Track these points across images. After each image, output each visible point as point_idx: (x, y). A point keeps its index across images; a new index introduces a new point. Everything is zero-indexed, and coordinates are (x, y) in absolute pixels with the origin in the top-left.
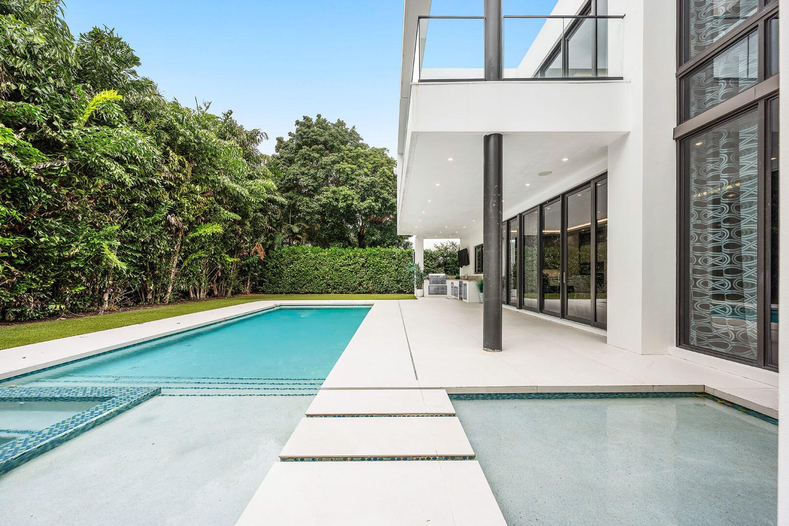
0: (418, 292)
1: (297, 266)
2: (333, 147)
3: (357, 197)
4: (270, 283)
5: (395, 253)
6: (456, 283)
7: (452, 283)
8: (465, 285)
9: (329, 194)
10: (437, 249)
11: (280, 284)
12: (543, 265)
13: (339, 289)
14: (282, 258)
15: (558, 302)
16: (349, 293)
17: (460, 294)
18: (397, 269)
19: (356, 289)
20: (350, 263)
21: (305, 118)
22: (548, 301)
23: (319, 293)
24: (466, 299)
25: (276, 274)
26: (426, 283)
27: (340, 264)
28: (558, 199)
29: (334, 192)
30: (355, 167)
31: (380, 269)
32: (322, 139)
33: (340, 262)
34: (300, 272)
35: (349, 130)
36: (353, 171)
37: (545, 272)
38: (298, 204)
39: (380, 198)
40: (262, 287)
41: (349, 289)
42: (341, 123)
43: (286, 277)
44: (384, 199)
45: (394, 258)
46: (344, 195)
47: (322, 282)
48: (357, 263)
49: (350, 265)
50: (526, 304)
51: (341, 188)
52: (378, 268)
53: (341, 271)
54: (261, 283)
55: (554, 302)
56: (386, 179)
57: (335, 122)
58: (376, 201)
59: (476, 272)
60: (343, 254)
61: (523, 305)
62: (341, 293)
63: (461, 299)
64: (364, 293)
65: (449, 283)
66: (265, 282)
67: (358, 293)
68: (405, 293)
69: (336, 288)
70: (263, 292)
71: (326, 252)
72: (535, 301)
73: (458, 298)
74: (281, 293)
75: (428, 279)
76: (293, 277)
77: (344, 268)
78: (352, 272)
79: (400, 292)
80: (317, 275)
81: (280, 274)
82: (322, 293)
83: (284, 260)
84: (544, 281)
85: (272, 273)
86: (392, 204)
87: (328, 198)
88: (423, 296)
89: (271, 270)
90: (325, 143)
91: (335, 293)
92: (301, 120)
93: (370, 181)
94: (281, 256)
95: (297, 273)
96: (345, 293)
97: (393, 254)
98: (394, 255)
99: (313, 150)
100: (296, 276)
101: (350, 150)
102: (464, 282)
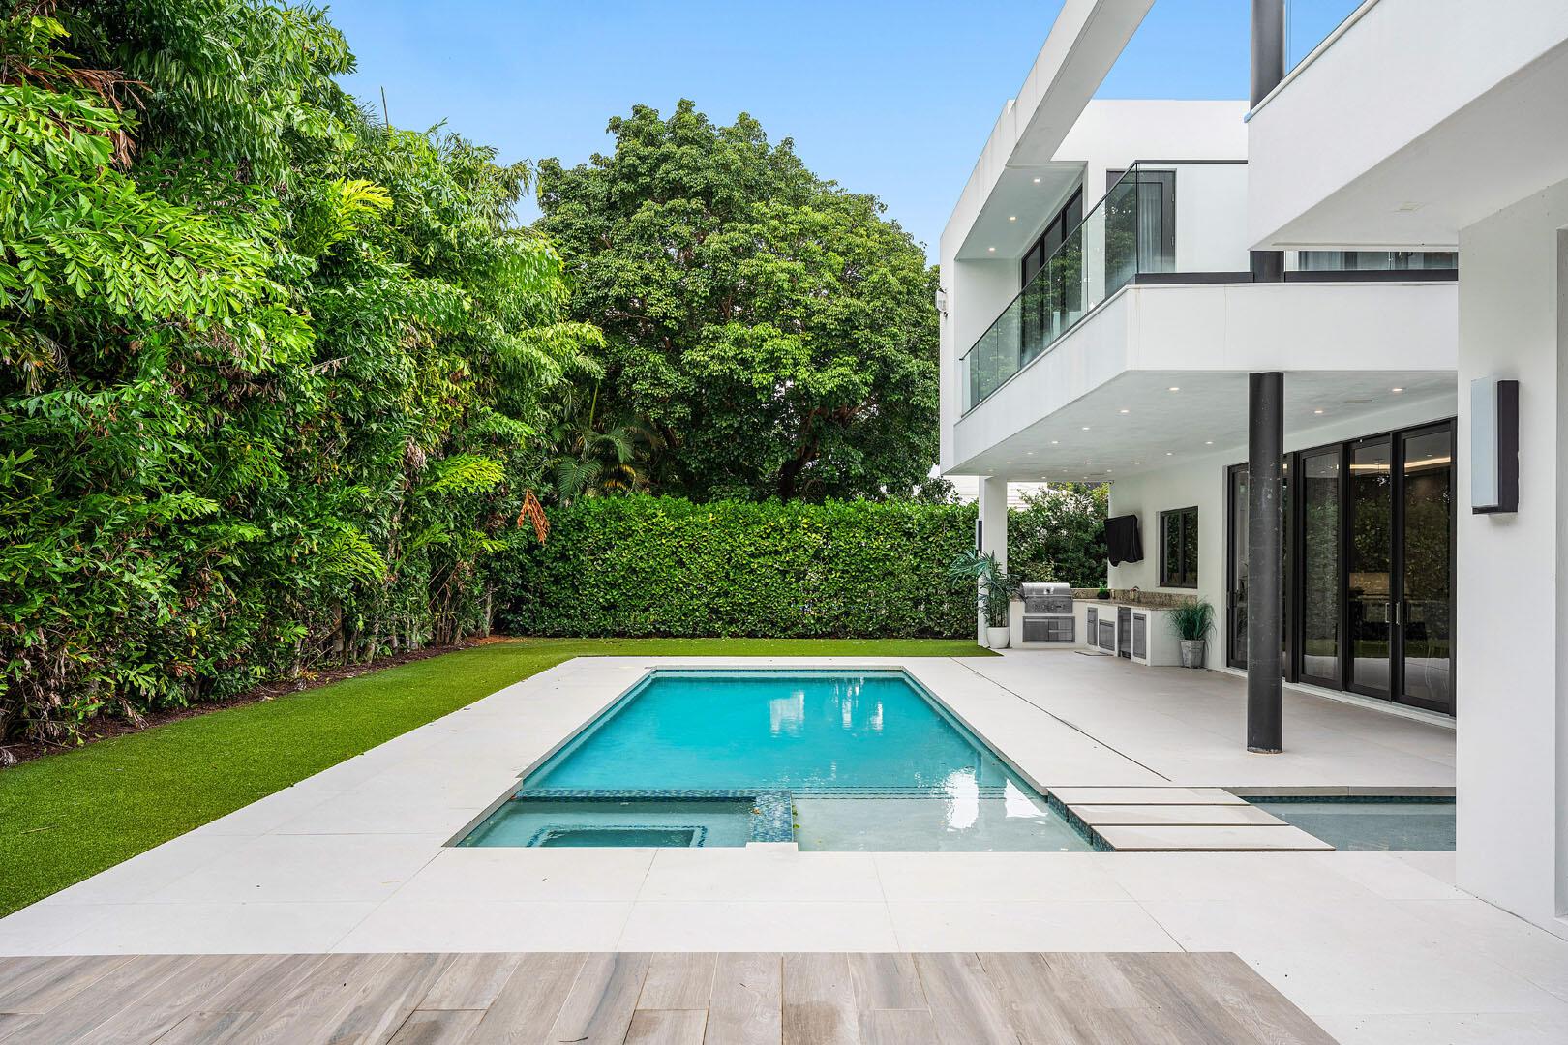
0: (988, 635)
1: (621, 556)
2: (728, 202)
3: (804, 356)
4: (543, 604)
5: (910, 518)
6: (1108, 612)
7: (1092, 611)
8: (1141, 619)
9: (726, 348)
10: (1029, 506)
11: (573, 607)
12: (1350, 561)
13: (744, 624)
14: (580, 530)
15: (1384, 663)
16: (772, 637)
17: (1123, 643)
18: (918, 566)
19: (794, 624)
20: (780, 548)
21: (637, 111)
22: (1360, 662)
23: (685, 636)
24: (1143, 656)
25: (564, 578)
26: (1017, 611)
27: (749, 549)
28: (1387, 437)
29: (739, 342)
30: (798, 266)
31: (867, 567)
32: (697, 182)
33: (750, 545)
34: (634, 571)
35: (771, 152)
36: (793, 277)
37: (1358, 581)
38: (629, 371)
39: (872, 358)
40: (521, 615)
41: (774, 625)
42: (748, 127)
43: (593, 587)
44: (884, 360)
45: (909, 535)
46: (772, 353)
47: (695, 601)
48: (800, 546)
49: (777, 552)
50: (1309, 671)
51: (760, 329)
52: (862, 561)
53: (752, 571)
54: (517, 605)
55: (1374, 665)
56: (890, 304)
57: (730, 122)
58: (862, 366)
59: (1163, 583)
60: (757, 522)
61: (1303, 672)
62: (751, 634)
63: (1125, 655)
64: (817, 636)
65: (1080, 609)
66: (528, 601)
67: (799, 636)
68: (938, 635)
69: (737, 621)
70: (525, 632)
71: (708, 514)
72: (1330, 662)
73: (1116, 653)
74: (576, 635)
75: (1022, 597)
76: (613, 586)
77: (761, 560)
78: (784, 573)
79: (924, 633)
80: (683, 582)
81: (573, 581)
82: (693, 636)
83: (585, 538)
84: (1352, 604)
85: (550, 575)
86: (906, 377)
87: (722, 360)
88: (1008, 647)
89: (548, 568)
90: (707, 193)
91: (734, 635)
92: (626, 115)
93: (846, 311)
94: (580, 526)
95: (623, 577)
96: (763, 636)
97: (906, 523)
98: (910, 526)
99: (670, 211)
100: (620, 585)
101: (781, 217)
102: (1136, 610)
